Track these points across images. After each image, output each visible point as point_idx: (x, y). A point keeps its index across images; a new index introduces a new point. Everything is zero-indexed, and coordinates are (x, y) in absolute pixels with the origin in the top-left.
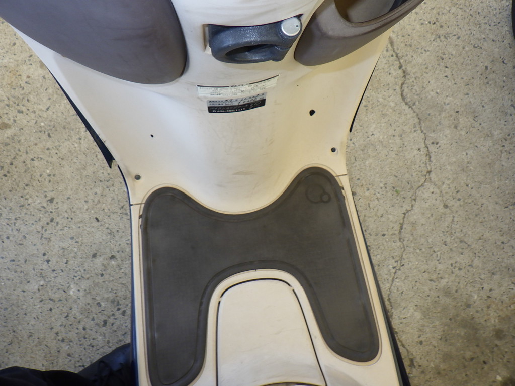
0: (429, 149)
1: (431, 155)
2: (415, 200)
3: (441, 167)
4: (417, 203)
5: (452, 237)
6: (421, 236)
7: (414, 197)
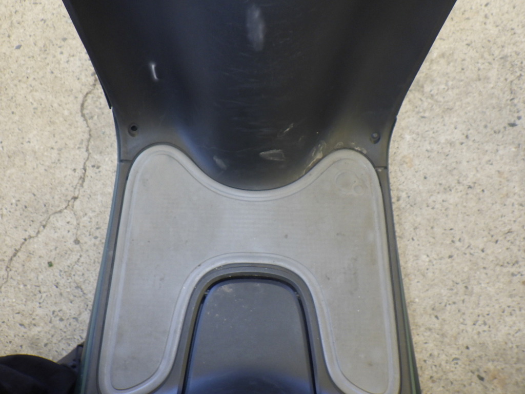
0: (87, 171)
1: (86, 179)
2: (44, 226)
3: (90, 196)
4: (45, 231)
5: (68, 279)
6: (32, 270)
7: (44, 223)
